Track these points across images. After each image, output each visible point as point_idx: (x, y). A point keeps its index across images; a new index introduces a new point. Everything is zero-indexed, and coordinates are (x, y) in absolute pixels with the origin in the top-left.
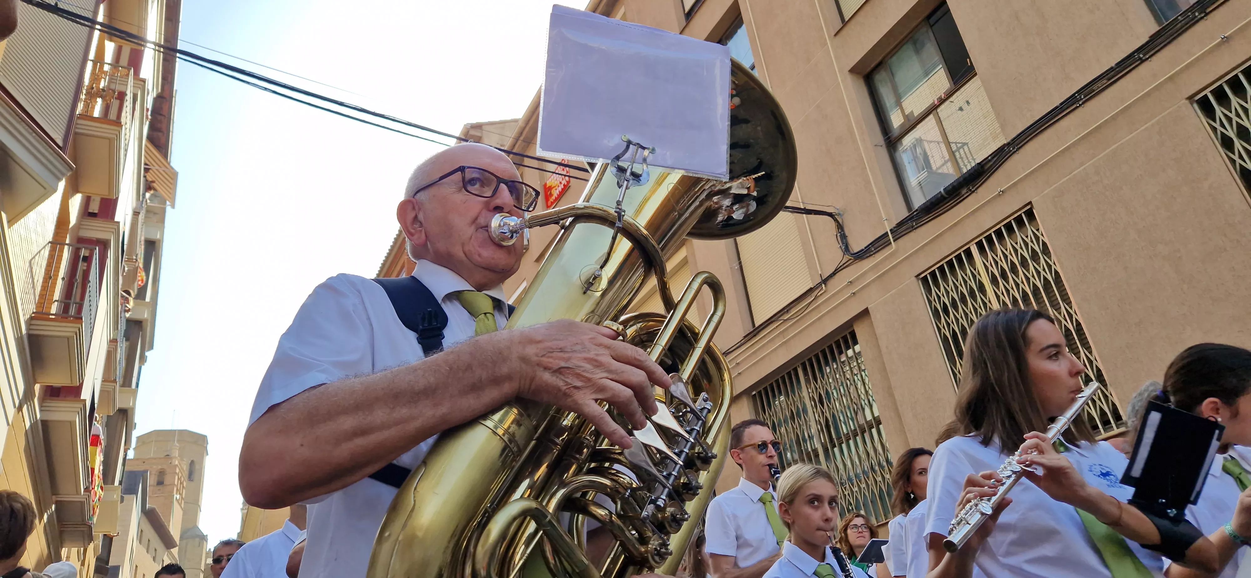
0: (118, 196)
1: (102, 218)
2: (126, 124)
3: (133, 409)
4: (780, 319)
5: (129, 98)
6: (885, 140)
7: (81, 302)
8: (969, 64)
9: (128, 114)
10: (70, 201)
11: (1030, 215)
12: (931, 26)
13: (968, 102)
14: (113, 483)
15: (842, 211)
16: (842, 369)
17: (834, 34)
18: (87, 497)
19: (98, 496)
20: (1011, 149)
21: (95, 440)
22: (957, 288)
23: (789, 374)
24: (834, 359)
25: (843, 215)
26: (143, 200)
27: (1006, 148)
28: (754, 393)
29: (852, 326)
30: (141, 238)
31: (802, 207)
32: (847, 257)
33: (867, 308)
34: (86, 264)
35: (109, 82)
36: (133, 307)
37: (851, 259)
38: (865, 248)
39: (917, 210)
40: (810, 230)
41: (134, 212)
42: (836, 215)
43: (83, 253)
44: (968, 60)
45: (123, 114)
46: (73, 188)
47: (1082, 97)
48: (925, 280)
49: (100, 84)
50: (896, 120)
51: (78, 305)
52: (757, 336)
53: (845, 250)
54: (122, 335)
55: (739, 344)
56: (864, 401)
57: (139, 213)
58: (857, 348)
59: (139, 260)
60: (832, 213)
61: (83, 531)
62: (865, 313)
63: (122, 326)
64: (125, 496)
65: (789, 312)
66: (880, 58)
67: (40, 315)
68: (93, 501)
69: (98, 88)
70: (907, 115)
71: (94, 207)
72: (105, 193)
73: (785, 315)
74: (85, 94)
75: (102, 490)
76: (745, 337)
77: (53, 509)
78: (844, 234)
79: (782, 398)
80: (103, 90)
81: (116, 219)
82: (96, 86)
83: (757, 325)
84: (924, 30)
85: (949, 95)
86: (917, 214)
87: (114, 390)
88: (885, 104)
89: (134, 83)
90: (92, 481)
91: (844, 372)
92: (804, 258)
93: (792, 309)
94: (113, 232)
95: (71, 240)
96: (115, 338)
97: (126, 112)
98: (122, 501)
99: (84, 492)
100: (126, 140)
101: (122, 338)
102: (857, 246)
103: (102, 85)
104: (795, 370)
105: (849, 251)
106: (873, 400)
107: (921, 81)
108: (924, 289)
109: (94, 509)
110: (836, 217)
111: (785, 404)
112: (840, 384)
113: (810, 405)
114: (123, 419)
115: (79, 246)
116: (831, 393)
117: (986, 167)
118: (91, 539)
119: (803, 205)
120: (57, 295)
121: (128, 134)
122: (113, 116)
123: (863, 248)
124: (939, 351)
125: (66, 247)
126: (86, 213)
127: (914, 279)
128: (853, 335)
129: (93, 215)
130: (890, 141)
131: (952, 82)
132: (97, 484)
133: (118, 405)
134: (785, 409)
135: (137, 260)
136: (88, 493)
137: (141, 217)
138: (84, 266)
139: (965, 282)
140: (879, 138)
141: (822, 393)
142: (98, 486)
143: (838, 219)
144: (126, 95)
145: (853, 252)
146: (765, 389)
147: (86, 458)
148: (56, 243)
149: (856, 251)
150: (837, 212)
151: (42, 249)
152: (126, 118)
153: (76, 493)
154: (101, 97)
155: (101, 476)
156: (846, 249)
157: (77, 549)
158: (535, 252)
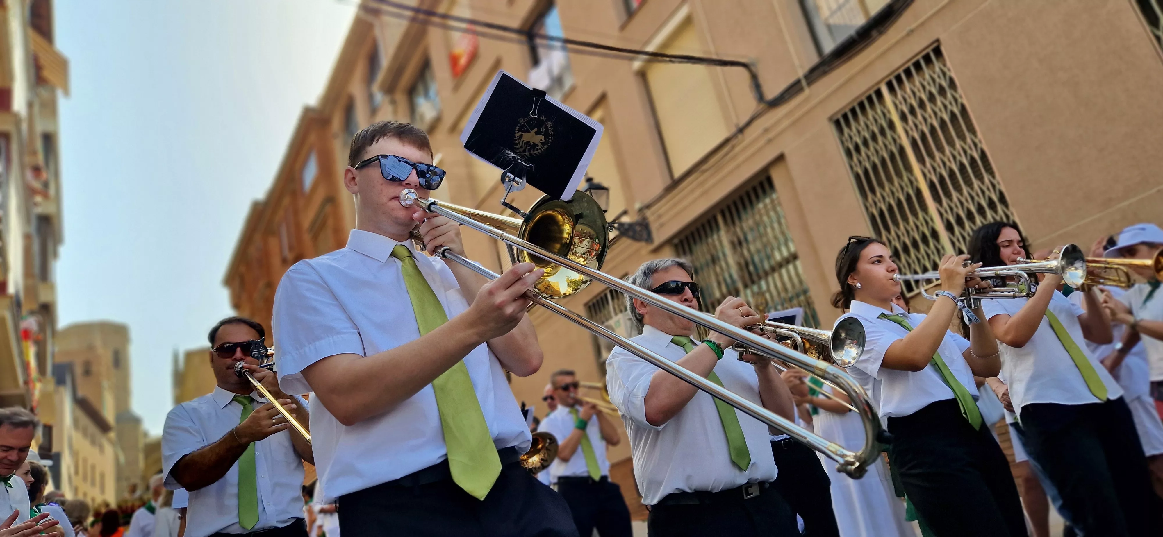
0: (12, 86)
2: (11, 9)
3: (54, 303)
4: (697, 171)
11: (938, 52)
14: (47, 374)
15: (756, 62)
21: (27, 334)
22: (867, 127)
23: (709, 221)
24: (752, 206)
25: (757, 66)
28: (676, 242)
29: (768, 171)
30: (39, 129)
31: (717, 59)
32: (762, 105)
33: (783, 153)
37: (766, 107)
38: (780, 95)
39: (828, 55)
40: (725, 84)
41: (29, 103)
42: (750, 65)
48: (837, 122)
52: (676, 189)
53: (759, 99)
55: (660, 197)
56: (780, 238)
58: (775, 196)
60: (744, 63)
62: (781, 158)
64: (57, 388)
65: (707, 163)
68: (34, 394)
73: (704, 166)
75: (41, 383)
76: (665, 190)
78: (758, 83)
79: (703, 244)
83: (675, 178)
86: (828, 59)
87: (37, 284)
93: (711, 159)
94: (12, 123)
96: (29, 233)
98: (56, 393)
99: (23, 384)
101: (35, 234)
102: (771, 92)
104: (715, 218)
105: (763, 99)
106: (790, 238)
108: (837, 131)
111: (706, 250)
113: (729, 248)
114: (47, 312)
117: (896, 8)
119: (715, 57)
123: (777, 96)
127: (827, 122)
128: (769, 180)
132: (34, 376)
133: (40, 301)
134: (706, 254)
136: (28, 387)
139: (876, 120)
141: (741, 236)
142: (35, 379)
143: (750, 69)
145: (767, 100)
146: (687, 238)
147: (20, 351)
149: (770, 99)
150: (751, 62)
153: (15, 386)
158: (448, 121)
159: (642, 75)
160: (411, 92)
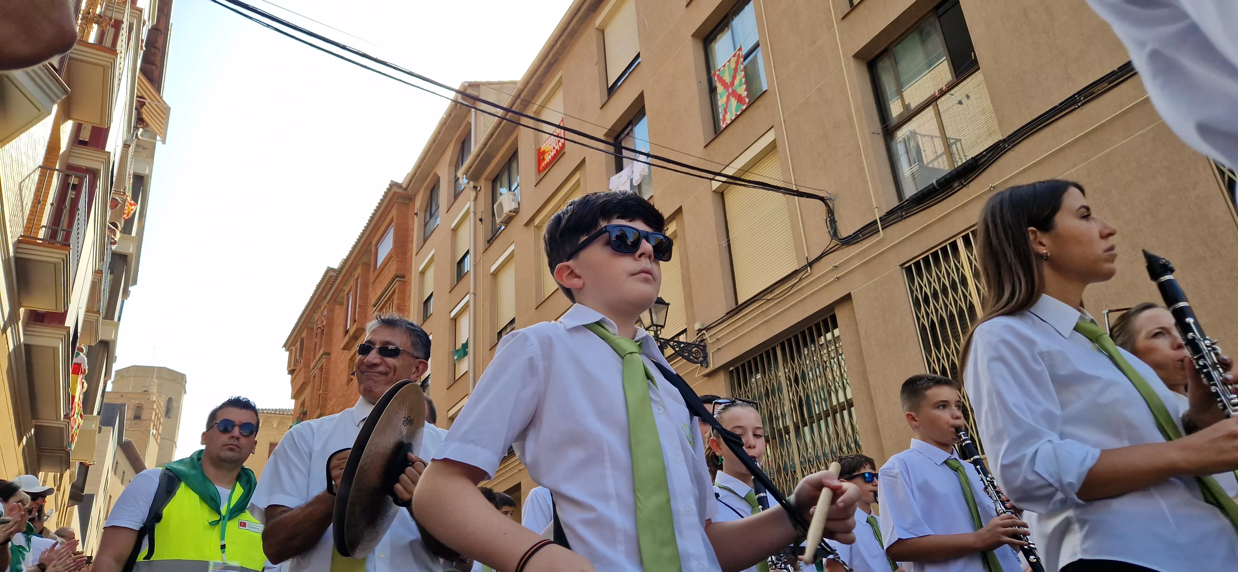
0: (110, 126)
1: (92, 146)
2: (121, 52)
3: (114, 342)
4: (763, 298)
5: (125, 26)
6: (883, 129)
7: (69, 230)
8: (973, 58)
9: (124, 43)
10: (61, 127)
12: (939, 17)
13: (968, 97)
14: (92, 413)
15: (834, 196)
16: (820, 351)
17: (841, 17)
18: (67, 423)
19: (77, 424)
20: (1006, 146)
21: (77, 369)
22: (939, 279)
23: (767, 353)
24: (813, 341)
25: (834, 200)
26: (134, 133)
27: (1001, 145)
28: (731, 369)
29: (833, 310)
30: (130, 170)
31: (795, 189)
32: (835, 242)
33: (850, 293)
34: (74, 193)
35: (106, 9)
36: (120, 238)
37: (838, 244)
38: (854, 234)
39: (908, 200)
40: (801, 213)
41: (124, 144)
42: (828, 199)
43: (73, 180)
44: (972, 53)
45: (119, 43)
46: (65, 113)
47: (1082, 99)
48: (909, 270)
49: (96, 10)
50: (895, 109)
51: (65, 232)
52: (739, 314)
53: (833, 235)
54: (107, 267)
55: (722, 320)
56: (838, 383)
57: (129, 146)
58: (837, 332)
59: (127, 194)
60: (823, 197)
61: (61, 457)
62: (848, 298)
63: (108, 258)
64: (103, 427)
65: (773, 292)
66: (885, 46)
67: (26, 239)
68: (72, 428)
69: (94, 13)
70: (907, 105)
71: (85, 136)
72: (97, 122)
73: (769, 295)
74: (81, 19)
75: (82, 418)
76: (727, 314)
77: (33, 433)
78: (834, 219)
79: (759, 376)
80: (100, 16)
81: (107, 149)
82: (92, 11)
83: (740, 303)
84: (932, 20)
85: (951, 87)
86: (907, 204)
87: (97, 321)
88: (886, 93)
89: (130, 12)
90: (72, 407)
91: (821, 355)
92: (792, 240)
93: (776, 290)
94: (103, 162)
95: (60, 166)
96: (101, 269)
97: (122, 41)
98: (100, 431)
99: (64, 418)
100: (120, 69)
101: (107, 269)
102: (845, 231)
103: (98, 11)
104: (774, 350)
105: (837, 236)
106: (847, 383)
107: (925, 70)
108: (907, 278)
109: (73, 436)
110: (827, 201)
111: (761, 382)
112: (816, 366)
113: (786, 384)
114: (104, 349)
115: (69, 172)
116: (807, 373)
117: (980, 162)
118: (68, 466)
119: (796, 187)
120: (45, 221)
121: (122, 63)
122: (108, 42)
123: (851, 234)
124: (916, 339)
125: (56, 173)
126: (77, 141)
127: (898, 268)
128: (834, 319)
129: (83, 143)
130: (887, 130)
131: (954, 75)
132: (77, 411)
133: (100, 338)
134: (761, 387)
135: (125, 193)
136: (68, 420)
137: (131, 150)
138: (73, 194)
139: (948, 274)
140: (877, 126)
141: (798, 373)
142: (77, 414)
143: (829, 203)
144: (123, 22)
145: (840, 238)
146: (743, 366)
147: (67, 385)
148: (46, 169)
149: (844, 237)
150: (828, 196)
151: (32, 173)
152: (122, 46)
153: (55, 419)
154: (97, 23)
155: (81, 405)
156: (835, 233)
157: (54, 473)
158: (525, 216)
159: (721, 194)
160: (495, 181)
